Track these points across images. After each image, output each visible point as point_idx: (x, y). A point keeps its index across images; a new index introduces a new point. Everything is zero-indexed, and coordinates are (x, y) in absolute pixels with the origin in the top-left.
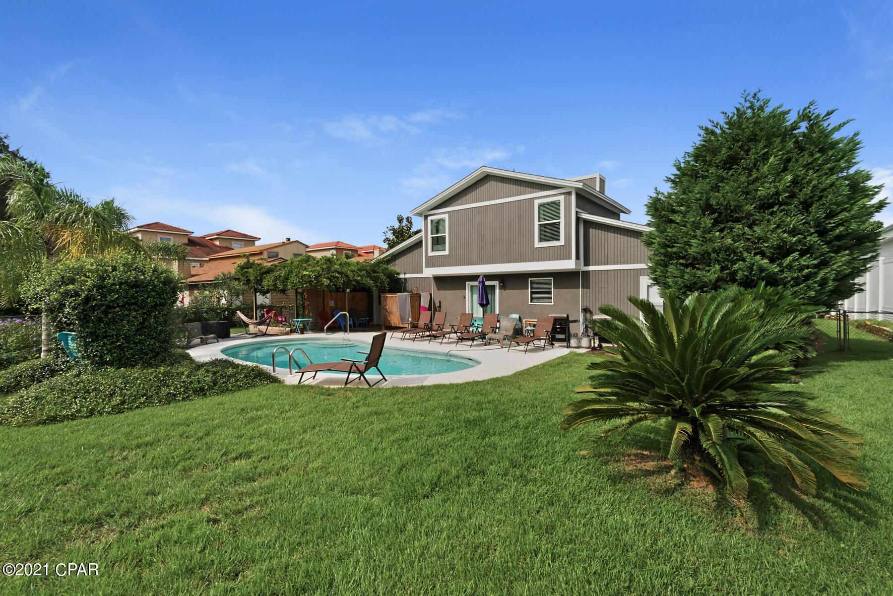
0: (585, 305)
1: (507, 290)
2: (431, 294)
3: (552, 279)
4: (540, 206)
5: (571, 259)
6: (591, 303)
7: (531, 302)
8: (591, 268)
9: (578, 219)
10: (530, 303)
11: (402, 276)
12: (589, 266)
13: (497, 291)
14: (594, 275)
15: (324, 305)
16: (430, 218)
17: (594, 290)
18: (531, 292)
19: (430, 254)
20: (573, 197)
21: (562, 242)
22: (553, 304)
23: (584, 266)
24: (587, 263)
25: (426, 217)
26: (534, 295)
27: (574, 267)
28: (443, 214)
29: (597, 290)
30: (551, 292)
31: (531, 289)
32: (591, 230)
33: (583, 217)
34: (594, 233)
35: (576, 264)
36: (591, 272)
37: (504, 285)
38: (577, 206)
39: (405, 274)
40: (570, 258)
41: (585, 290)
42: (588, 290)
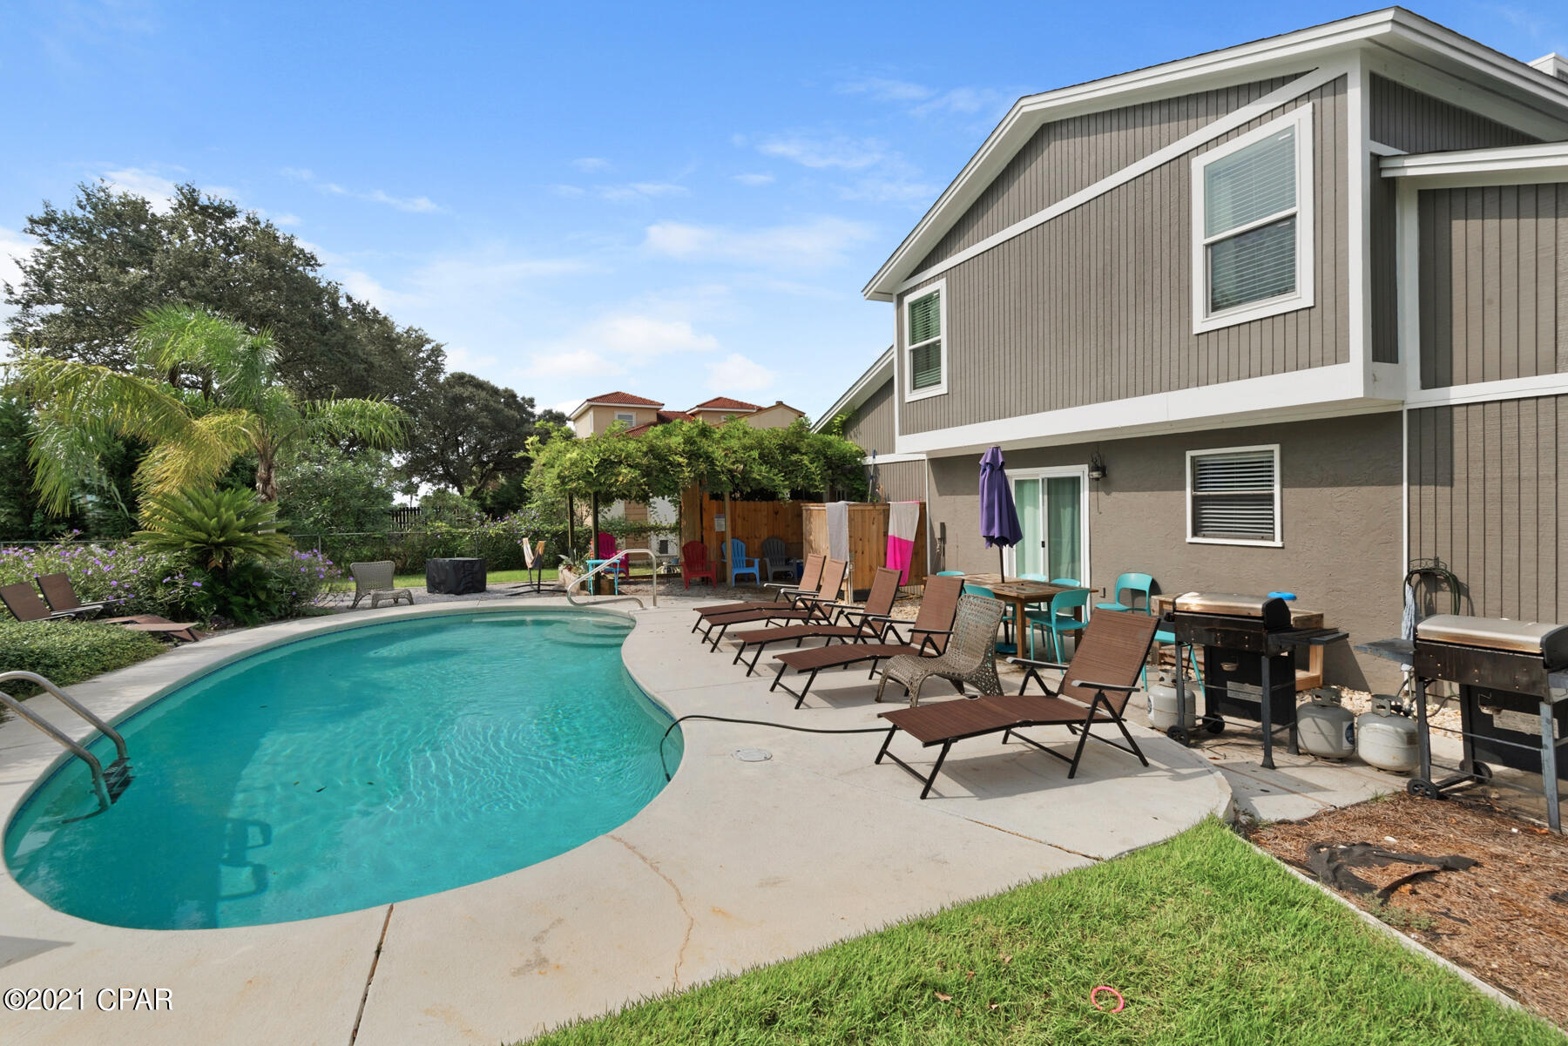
0: (1428, 553)
1: (1114, 494)
2: (923, 507)
3: (1276, 448)
4: (1212, 173)
5: (1346, 359)
6: (1460, 549)
7: (1195, 534)
8: (1458, 394)
9: (1384, 192)
10: (1189, 539)
11: (869, 460)
12: (1451, 385)
13: (1085, 495)
14: (1476, 427)
15: (702, 528)
16: (909, 299)
17: (1476, 487)
18: (1195, 499)
19: (910, 397)
20: (1355, 99)
21: (1303, 295)
22: (1278, 543)
23: (1424, 386)
24: (1436, 372)
25: (900, 297)
26: (1209, 511)
27: (1360, 394)
28: (934, 283)
29: (1493, 488)
30: (1270, 498)
31: (1195, 488)
32: (1458, 226)
33: (1410, 172)
34: (1475, 241)
35: (1371, 379)
36: (1458, 415)
37: (1104, 475)
38: (1377, 131)
39: (875, 454)
40: (1339, 355)
41: (1428, 490)
42: (1444, 491)
